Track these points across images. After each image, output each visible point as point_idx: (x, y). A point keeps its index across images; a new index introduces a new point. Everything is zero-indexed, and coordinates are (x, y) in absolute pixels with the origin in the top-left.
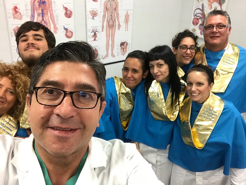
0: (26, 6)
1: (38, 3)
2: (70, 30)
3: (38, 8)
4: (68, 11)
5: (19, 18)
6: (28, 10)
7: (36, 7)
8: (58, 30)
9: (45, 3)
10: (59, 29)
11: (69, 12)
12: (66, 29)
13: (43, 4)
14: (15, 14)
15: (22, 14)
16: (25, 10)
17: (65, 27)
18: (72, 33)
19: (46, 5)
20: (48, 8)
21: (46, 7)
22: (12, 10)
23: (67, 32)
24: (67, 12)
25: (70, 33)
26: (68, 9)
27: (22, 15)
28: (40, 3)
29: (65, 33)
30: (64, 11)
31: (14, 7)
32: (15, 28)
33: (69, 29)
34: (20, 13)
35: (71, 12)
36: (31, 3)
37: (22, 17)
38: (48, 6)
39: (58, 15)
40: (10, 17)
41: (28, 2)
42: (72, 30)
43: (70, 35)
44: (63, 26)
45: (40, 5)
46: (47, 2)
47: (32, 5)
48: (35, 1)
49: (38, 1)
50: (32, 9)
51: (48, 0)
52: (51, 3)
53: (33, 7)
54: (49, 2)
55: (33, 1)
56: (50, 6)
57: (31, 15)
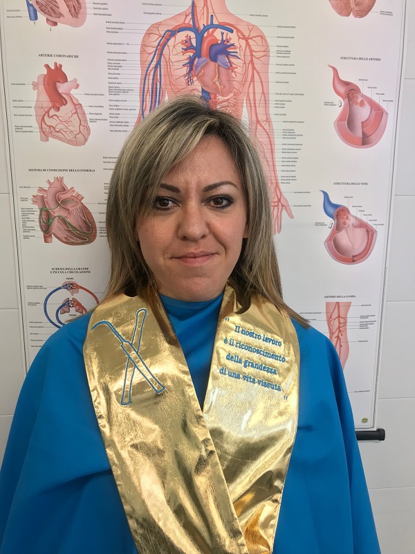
0: (114, 66)
1: (186, 50)
2: (359, 216)
3: (183, 80)
4: (362, 104)
5: (70, 137)
6: (125, 91)
7: (169, 75)
8: (291, 216)
9: (228, 54)
12: (337, 212)
13: (214, 59)
14: (52, 112)
15: (87, 110)
16: (106, 92)
17: (334, 200)
18: (370, 233)
19: (230, 67)
20: (243, 83)
21: (230, 80)
22: (35, 86)
23: (338, 228)
24: (357, 108)
25: (360, 233)
26: (365, 91)
27: (88, 117)
28: (198, 54)
29: (327, 232)
30: (338, 106)
31: (45, 72)
32: (46, 186)
33: (353, 211)
34: (77, 106)
35: (379, 113)
36: (143, 52)
37: (88, 129)
38: (245, 74)
39: (297, 128)
40: (25, 129)
41: (128, 44)
42: (370, 218)
43: (359, 247)
44: (322, 195)
45: (197, 67)
46: (237, 50)
47: (152, 61)
48: (168, 40)
49: (186, 42)
50: (146, 86)
51: (246, 39)
52: (263, 54)
53: (151, 77)
54: (254, 48)
55: (155, 41)
56: (258, 73)
57: (139, 119)
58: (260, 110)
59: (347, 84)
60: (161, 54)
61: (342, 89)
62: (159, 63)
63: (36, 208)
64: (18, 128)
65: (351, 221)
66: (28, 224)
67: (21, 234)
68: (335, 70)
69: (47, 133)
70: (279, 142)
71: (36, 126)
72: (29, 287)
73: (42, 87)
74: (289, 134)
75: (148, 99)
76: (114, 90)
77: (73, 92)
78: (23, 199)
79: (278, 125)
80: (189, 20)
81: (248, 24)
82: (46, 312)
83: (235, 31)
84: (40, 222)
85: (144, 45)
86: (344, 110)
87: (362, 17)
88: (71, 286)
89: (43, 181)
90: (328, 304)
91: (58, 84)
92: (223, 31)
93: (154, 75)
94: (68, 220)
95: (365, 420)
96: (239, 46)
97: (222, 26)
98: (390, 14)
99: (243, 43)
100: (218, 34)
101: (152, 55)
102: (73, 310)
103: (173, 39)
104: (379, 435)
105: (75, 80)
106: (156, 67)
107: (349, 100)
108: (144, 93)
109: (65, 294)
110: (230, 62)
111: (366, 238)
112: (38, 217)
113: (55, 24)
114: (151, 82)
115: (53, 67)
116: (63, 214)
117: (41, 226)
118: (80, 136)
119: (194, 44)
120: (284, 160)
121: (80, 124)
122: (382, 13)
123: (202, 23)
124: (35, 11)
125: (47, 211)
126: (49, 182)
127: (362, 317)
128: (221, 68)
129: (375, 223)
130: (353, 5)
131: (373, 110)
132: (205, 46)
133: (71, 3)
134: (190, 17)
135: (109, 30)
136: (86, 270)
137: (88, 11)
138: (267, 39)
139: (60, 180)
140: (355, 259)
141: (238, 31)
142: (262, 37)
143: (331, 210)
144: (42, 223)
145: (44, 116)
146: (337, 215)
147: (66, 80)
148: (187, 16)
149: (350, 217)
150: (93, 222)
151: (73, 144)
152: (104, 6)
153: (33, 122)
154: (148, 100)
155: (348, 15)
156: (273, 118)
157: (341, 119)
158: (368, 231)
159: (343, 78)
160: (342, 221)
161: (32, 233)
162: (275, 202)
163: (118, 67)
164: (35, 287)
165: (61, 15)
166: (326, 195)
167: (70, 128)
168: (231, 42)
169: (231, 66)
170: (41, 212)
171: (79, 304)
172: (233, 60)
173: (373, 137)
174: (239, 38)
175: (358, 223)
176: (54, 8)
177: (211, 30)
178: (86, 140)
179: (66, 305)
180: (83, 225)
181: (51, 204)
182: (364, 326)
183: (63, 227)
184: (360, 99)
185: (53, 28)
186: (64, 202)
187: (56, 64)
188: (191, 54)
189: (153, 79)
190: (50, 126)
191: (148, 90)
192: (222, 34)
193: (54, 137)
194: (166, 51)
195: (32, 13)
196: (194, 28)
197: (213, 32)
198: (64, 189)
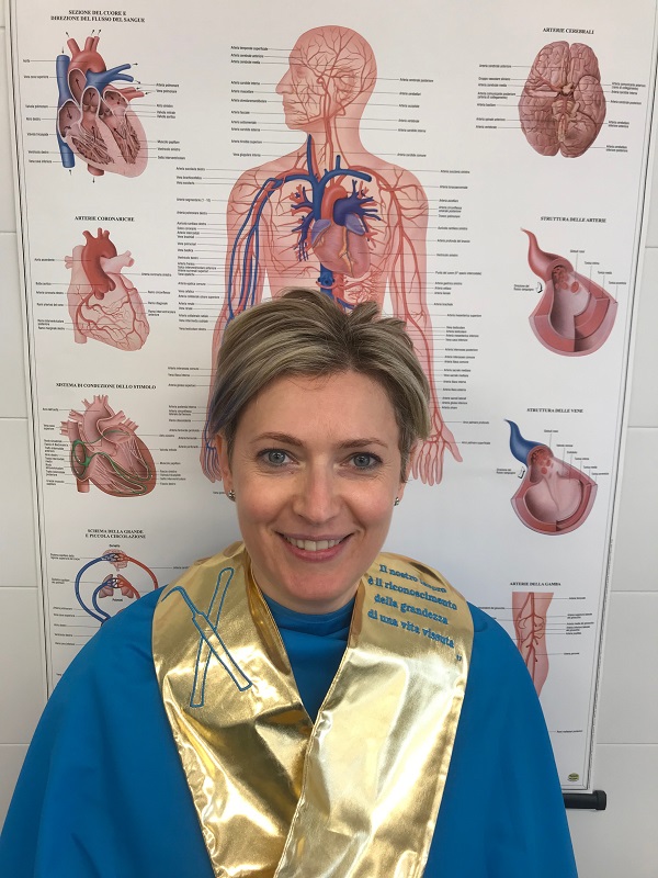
0: (187, 232)
1: (296, 208)
2: (567, 460)
3: (292, 254)
4: (575, 288)
5: (118, 336)
6: (203, 270)
7: (271, 245)
8: (458, 458)
9: (362, 214)
10: (463, 450)
11: (578, 302)
12: (532, 454)
13: (341, 221)
15: (144, 298)
16: (174, 271)
17: (526, 436)
18: (586, 487)
19: (366, 233)
20: (386, 256)
21: (365, 252)
22: (69, 262)
23: (533, 478)
24: (567, 295)
25: (570, 486)
26: (580, 268)
28: (316, 213)
29: (515, 484)
30: (535, 292)
31: (84, 241)
33: (558, 453)
34: (131, 291)
35: (602, 303)
36: (231, 211)
37: (146, 326)
38: (389, 243)
39: (470, 326)
40: (52, 325)
41: (209, 200)
42: (585, 463)
43: (567, 507)
44: (508, 426)
45: (314, 233)
46: (378, 207)
47: (244, 225)
48: (270, 193)
49: (298, 196)
50: (236, 262)
51: (392, 191)
52: (418, 212)
53: (243, 249)
54: (402, 203)
55: (249, 194)
56: (409, 241)
57: (224, 310)
58: (412, 298)
59: (550, 257)
60: (259, 214)
61: (543, 266)
62: (255, 227)
63: (66, 440)
64: (43, 324)
65: (555, 468)
66: (55, 464)
67: (44, 478)
68: (532, 237)
69: (84, 330)
70: (440, 346)
71: (68, 319)
72: (54, 556)
73: (78, 264)
74: (458, 333)
75: (238, 281)
76: (186, 269)
77: (124, 271)
78: (47, 427)
79: (439, 320)
80: (302, 164)
81: (395, 168)
82: (77, 593)
83: (374, 178)
84: (72, 462)
85: (232, 202)
86: (546, 297)
87: (575, 155)
88: (116, 557)
89: (77, 401)
90: (515, 595)
91: (102, 259)
92: (355, 179)
93: (248, 246)
94: (114, 459)
95: (574, 777)
96: (379, 201)
97: (353, 172)
98: (622, 149)
99: (386, 196)
100: (347, 183)
101: (245, 217)
102: (118, 593)
103: (277, 192)
104: (597, 801)
105: (128, 254)
106: (250, 234)
107: (554, 283)
108: (231, 272)
109: (106, 569)
110: (365, 225)
111: (579, 495)
112: (68, 453)
113: (101, 172)
114: (242, 256)
115: (95, 235)
116: (107, 450)
117: (73, 467)
118: (134, 336)
119: (310, 199)
120: (447, 373)
121: (135, 318)
122: (610, 148)
123: (323, 167)
124: (71, 154)
125: (83, 446)
126: (86, 402)
127: (571, 616)
128: (351, 235)
129: (594, 471)
130: (561, 139)
131: (593, 298)
132: (327, 202)
133: (124, 142)
134: (304, 159)
135: (180, 180)
136: (138, 534)
137: (150, 153)
138: (426, 190)
139: (103, 400)
140: (560, 526)
141: (379, 178)
142: (417, 187)
143: (523, 451)
144: (75, 464)
145: (81, 306)
146: (532, 459)
147: (114, 254)
148: (299, 157)
149: (553, 461)
150: (152, 464)
151: (124, 348)
152: (174, 146)
153: (64, 314)
154: (237, 283)
155: (554, 153)
156: (431, 309)
157: (540, 311)
158: (582, 484)
159: (545, 248)
160: (539, 468)
161: (60, 477)
162: (432, 437)
163: (192, 233)
164: (63, 557)
165: (109, 160)
166: (514, 427)
167: (119, 323)
168: (368, 195)
169: (367, 231)
170: (74, 446)
171: (127, 584)
172: (370, 222)
173: (593, 339)
174: (381, 188)
175: (565, 471)
176: (99, 148)
177: (336, 178)
178: (143, 342)
179: (108, 585)
180: (136, 467)
181: (88, 435)
182: (573, 630)
183: (106, 469)
184: (572, 281)
185: (97, 178)
186: (109, 432)
187: (100, 230)
188: (305, 214)
189: (246, 252)
190: (89, 321)
191: (238, 268)
192: (354, 183)
193: (94, 337)
194: (266, 210)
195: (66, 156)
196: (311, 176)
197: (340, 180)
198: (108, 414)
